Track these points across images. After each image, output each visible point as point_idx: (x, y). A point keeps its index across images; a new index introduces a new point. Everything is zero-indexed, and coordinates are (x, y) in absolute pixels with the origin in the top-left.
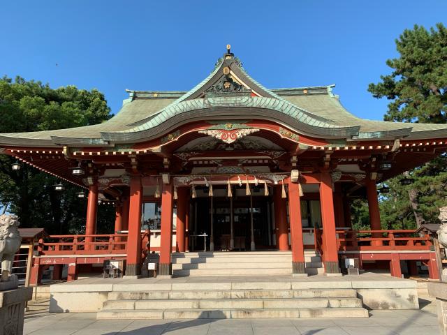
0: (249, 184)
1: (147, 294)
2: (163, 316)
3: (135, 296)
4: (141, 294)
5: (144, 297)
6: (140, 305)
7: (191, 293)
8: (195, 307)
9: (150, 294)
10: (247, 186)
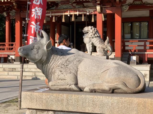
0: (74, 15)
1: (15, 69)
2: (18, 78)
3: (10, 70)
4: (13, 69)
5: (14, 70)
6: (10, 73)
7: (34, 69)
8: (34, 75)
9: (16, 69)
10: (73, 16)
